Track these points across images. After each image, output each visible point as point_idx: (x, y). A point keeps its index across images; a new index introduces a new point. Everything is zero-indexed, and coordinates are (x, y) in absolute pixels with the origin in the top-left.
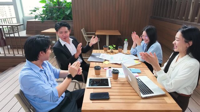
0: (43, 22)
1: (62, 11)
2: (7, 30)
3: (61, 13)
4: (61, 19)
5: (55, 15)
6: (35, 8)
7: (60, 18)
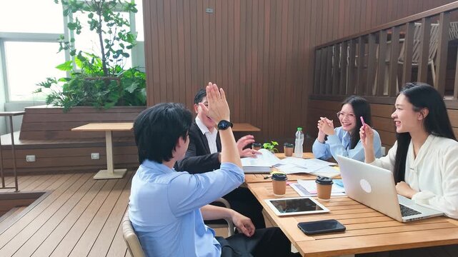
0: (66, 111)
3: (113, 90)
4: (113, 103)
5: (99, 95)
6: (49, 79)
7: (110, 102)
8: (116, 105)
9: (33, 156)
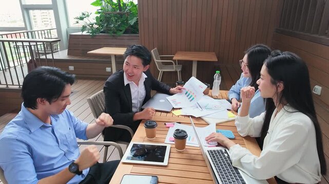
0: (93, 37)
1: (124, 19)
2: (43, 47)
3: (123, 22)
4: (122, 32)
5: (112, 26)
6: (84, 14)
8: (124, 33)
9: (73, 67)
